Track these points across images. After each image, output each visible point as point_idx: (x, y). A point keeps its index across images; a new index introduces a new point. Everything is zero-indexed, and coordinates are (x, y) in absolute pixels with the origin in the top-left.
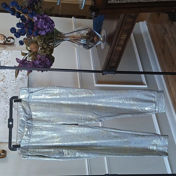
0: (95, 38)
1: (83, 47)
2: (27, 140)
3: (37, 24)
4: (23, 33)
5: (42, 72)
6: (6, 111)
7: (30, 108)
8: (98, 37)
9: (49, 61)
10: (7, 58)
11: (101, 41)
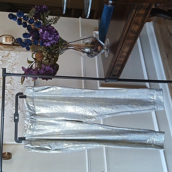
0: (99, 48)
1: (87, 56)
3: (42, 36)
4: (29, 43)
5: (47, 80)
8: (102, 46)
9: (53, 70)
10: (15, 60)
11: (105, 50)
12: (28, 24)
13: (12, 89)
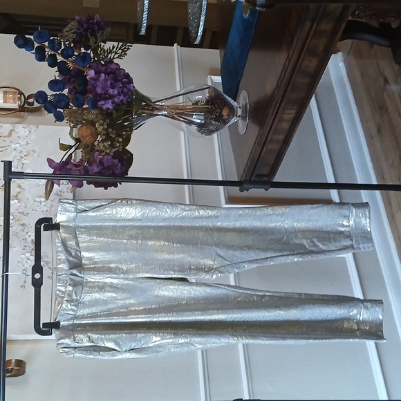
0: (225, 112)
1: (198, 131)
2: (72, 313)
3: (95, 85)
4: (63, 103)
5: (106, 189)
6: (24, 268)
7: (77, 244)
8: (231, 109)
9: (120, 165)
10: (28, 144)
11: (239, 116)
12: (60, 58)
13: (23, 213)
